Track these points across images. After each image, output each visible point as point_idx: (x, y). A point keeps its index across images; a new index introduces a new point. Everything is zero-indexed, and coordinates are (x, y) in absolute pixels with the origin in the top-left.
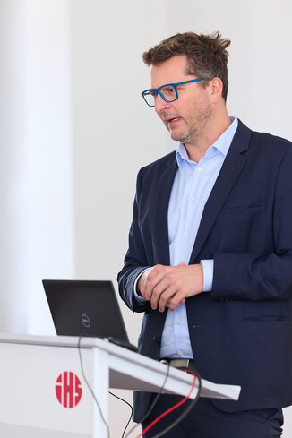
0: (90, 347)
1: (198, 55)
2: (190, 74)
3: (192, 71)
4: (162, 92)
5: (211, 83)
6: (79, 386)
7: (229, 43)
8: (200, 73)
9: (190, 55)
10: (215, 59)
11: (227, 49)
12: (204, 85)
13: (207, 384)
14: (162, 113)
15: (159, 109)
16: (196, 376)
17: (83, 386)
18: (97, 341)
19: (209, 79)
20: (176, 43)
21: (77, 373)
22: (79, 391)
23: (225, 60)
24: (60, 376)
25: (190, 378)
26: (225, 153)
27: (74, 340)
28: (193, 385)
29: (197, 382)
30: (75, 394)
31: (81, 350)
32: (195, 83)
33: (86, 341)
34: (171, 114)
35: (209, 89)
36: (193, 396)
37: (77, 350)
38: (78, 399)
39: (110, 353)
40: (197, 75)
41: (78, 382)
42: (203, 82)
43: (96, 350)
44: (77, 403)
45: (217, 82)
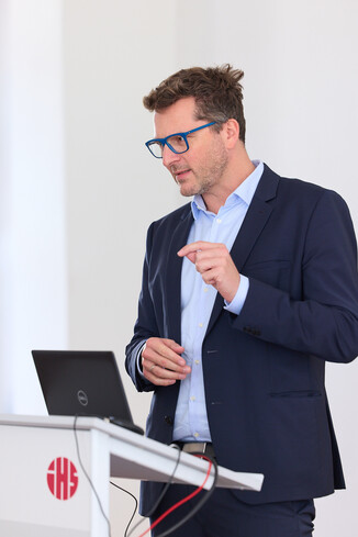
0: (88, 429)
1: (207, 95)
2: (200, 118)
3: (202, 115)
4: (169, 142)
5: (225, 126)
6: (75, 475)
7: (242, 75)
8: (212, 116)
9: (198, 96)
10: (228, 98)
11: (240, 82)
12: (218, 130)
13: (224, 472)
14: (172, 167)
15: (168, 162)
16: (211, 462)
17: (79, 474)
18: (95, 422)
19: (222, 122)
20: (181, 84)
21: (73, 459)
22: (75, 480)
23: (239, 96)
24: (53, 463)
25: (204, 464)
26: (249, 202)
27: (68, 420)
28: (208, 473)
29: (213, 470)
30: (70, 484)
31: (78, 432)
32: (207, 129)
33: (83, 421)
34: (182, 166)
35: (224, 133)
36: (208, 486)
37: (72, 432)
38: (73, 490)
39: (112, 436)
40: (208, 119)
41: (73, 469)
42: (217, 126)
43: (94, 432)
44: (72, 494)
45: (233, 124)
